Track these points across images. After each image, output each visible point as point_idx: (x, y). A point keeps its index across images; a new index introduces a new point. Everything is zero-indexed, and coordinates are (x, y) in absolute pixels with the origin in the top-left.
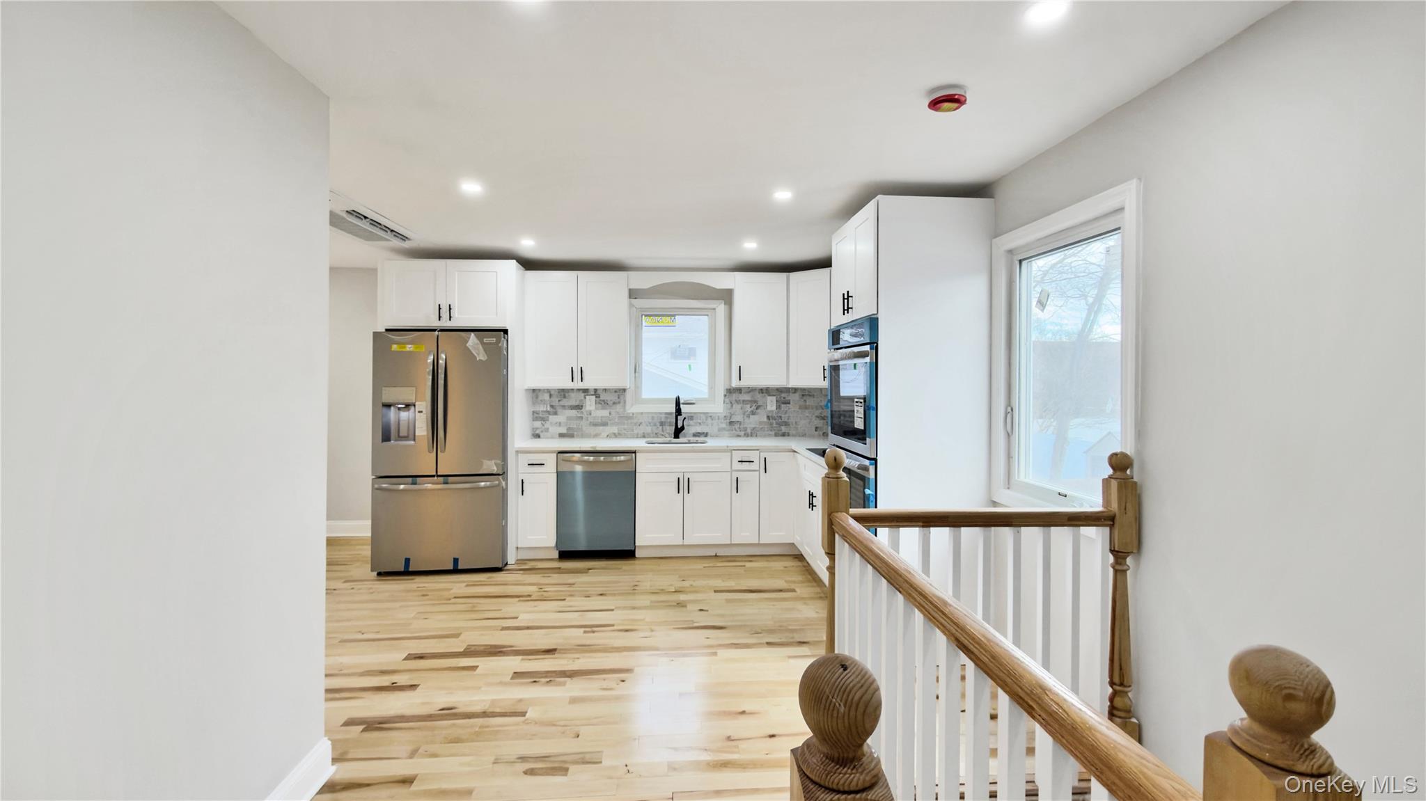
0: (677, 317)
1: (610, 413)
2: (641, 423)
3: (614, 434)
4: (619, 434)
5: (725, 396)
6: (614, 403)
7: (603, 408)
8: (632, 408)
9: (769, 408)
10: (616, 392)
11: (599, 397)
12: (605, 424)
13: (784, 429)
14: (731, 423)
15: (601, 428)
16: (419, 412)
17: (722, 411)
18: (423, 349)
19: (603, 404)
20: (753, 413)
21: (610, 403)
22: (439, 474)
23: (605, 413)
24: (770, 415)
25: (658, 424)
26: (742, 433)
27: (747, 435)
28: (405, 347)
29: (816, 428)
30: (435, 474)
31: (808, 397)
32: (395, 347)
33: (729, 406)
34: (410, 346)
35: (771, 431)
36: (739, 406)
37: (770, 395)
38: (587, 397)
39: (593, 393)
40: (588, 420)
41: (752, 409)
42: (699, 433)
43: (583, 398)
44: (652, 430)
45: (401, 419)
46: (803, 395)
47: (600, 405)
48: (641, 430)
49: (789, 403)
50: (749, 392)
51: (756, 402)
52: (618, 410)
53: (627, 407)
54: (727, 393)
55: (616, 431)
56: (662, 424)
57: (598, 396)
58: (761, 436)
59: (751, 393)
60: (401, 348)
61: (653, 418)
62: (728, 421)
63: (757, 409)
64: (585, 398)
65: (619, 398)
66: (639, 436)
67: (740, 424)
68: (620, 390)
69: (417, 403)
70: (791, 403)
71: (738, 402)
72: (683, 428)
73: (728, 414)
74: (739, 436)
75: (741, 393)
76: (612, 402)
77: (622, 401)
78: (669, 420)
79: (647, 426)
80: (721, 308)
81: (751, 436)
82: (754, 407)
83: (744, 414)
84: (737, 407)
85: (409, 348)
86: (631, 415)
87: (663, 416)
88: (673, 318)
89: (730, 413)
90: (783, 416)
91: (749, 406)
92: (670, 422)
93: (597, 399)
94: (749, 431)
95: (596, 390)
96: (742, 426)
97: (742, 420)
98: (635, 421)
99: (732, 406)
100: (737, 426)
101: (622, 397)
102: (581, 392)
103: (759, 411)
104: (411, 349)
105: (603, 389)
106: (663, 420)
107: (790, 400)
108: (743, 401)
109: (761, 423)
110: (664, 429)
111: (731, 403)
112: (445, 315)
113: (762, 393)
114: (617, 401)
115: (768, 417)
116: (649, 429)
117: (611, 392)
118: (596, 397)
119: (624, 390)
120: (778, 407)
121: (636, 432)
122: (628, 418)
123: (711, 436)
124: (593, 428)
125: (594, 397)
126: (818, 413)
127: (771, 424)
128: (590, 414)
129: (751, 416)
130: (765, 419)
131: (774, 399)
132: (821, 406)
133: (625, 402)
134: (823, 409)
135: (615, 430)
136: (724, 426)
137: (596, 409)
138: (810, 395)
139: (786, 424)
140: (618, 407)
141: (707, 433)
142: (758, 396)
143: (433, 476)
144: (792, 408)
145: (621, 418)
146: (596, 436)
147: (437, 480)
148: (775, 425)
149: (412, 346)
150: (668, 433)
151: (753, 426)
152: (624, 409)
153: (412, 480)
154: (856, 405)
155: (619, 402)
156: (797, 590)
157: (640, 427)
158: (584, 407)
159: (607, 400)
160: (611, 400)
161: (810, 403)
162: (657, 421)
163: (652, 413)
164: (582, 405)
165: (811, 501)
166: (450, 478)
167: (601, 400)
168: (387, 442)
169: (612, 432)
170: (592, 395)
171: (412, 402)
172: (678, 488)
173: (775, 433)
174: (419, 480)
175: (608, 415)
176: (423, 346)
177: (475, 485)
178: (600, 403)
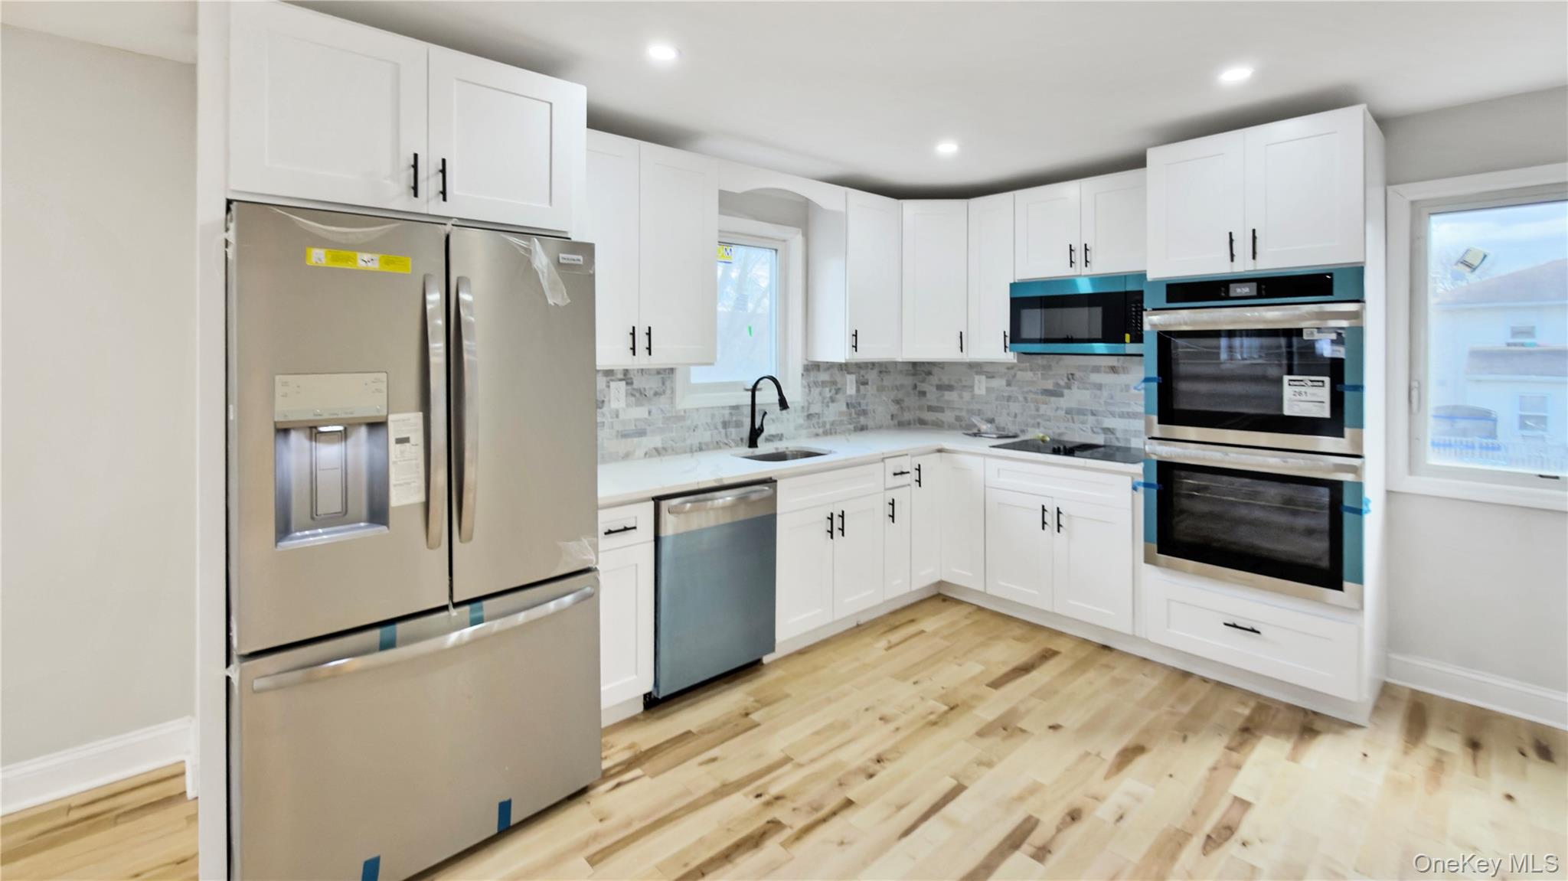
0: (734, 248)
1: (650, 412)
2: (696, 427)
3: (656, 450)
4: (665, 449)
5: (803, 375)
6: (656, 394)
7: (639, 404)
8: (684, 402)
9: (849, 392)
10: (659, 374)
11: (632, 383)
12: (641, 433)
13: (863, 420)
14: (809, 416)
15: (636, 440)
16: (400, 441)
17: (800, 399)
18: (404, 266)
19: (638, 395)
20: (833, 400)
21: (650, 393)
22: (456, 600)
23: (640, 412)
24: (849, 402)
25: (720, 426)
26: (820, 431)
27: (826, 433)
28: (355, 260)
29: (892, 416)
30: (446, 601)
31: (885, 374)
32: (317, 256)
33: (807, 390)
34: (366, 256)
35: (850, 424)
36: (818, 390)
37: (848, 373)
38: (612, 384)
39: (622, 377)
40: (613, 428)
41: (831, 394)
42: (773, 436)
43: (604, 387)
44: (712, 437)
45: (321, 466)
46: (881, 372)
47: (633, 399)
48: (694, 440)
49: (867, 384)
50: (828, 369)
51: (834, 383)
52: (661, 406)
53: (678, 400)
54: (804, 371)
55: (659, 445)
57: (629, 383)
58: (840, 433)
59: (831, 371)
60: (335, 259)
61: (713, 416)
62: (806, 414)
63: (836, 393)
64: (609, 387)
65: (663, 384)
66: (694, 448)
67: (819, 418)
68: (665, 370)
69: (391, 418)
70: (870, 384)
71: (816, 383)
72: (761, 429)
73: (806, 404)
74: (817, 435)
75: (819, 371)
76: (652, 392)
77: (668, 391)
78: (734, 419)
79: (705, 430)
80: (796, 239)
81: (831, 434)
82: (833, 391)
83: (823, 402)
84: (816, 391)
85: (365, 261)
86: (682, 413)
87: (727, 412)
88: (728, 249)
89: (808, 401)
90: (862, 401)
91: (827, 389)
92: (736, 421)
93: (629, 387)
94: (828, 427)
95: (626, 372)
96: (821, 421)
97: (821, 412)
98: (688, 422)
99: (810, 391)
100: (815, 421)
101: (668, 383)
102: (605, 375)
103: (838, 396)
104: (372, 266)
105: (638, 370)
106: (727, 419)
107: (867, 380)
108: (823, 382)
109: (841, 413)
110: (728, 433)
111: (809, 387)
112: (430, 184)
113: (842, 370)
114: (660, 390)
115: (848, 405)
116: (706, 436)
117: (650, 374)
118: (627, 384)
119: (672, 370)
120: (858, 390)
121: (689, 442)
122: (679, 418)
123: (787, 439)
124: (624, 440)
125: (624, 383)
126: (893, 395)
127: (850, 415)
128: (617, 416)
129: (830, 404)
130: (844, 408)
131: (854, 377)
132: (896, 386)
133: (673, 391)
134: (898, 390)
135: (656, 441)
136: (801, 421)
137: (628, 405)
138: (886, 372)
139: (864, 413)
140: (663, 402)
141: (782, 435)
142: (838, 376)
143: (445, 608)
144: (870, 389)
145: (667, 419)
146: (627, 456)
147: (456, 616)
148: (854, 415)
149: (376, 257)
150: (733, 440)
151: (832, 418)
152: (672, 403)
153: (382, 635)
154: (1290, 385)
155: (664, 392)
156: (1055, 648)
157: (695, 433)
158: (606, 403)
159: (645, 389)
160: (651, 388)
161: (888, 381)
162: (718, 421)
163: (712, 408)
164: (603, 401)
165: (1052, 519)
166: (485, 603)
167: (634, 389)
168: (291, 539)
169: (652, 446)
170: (621, 380)
171: (377, 414)
172: (830, 530)
173: (855, 427)
174: (401, 628)
175: (646, 415)
176: (409, 261)
177: (552, 606)
178: (633, 395)
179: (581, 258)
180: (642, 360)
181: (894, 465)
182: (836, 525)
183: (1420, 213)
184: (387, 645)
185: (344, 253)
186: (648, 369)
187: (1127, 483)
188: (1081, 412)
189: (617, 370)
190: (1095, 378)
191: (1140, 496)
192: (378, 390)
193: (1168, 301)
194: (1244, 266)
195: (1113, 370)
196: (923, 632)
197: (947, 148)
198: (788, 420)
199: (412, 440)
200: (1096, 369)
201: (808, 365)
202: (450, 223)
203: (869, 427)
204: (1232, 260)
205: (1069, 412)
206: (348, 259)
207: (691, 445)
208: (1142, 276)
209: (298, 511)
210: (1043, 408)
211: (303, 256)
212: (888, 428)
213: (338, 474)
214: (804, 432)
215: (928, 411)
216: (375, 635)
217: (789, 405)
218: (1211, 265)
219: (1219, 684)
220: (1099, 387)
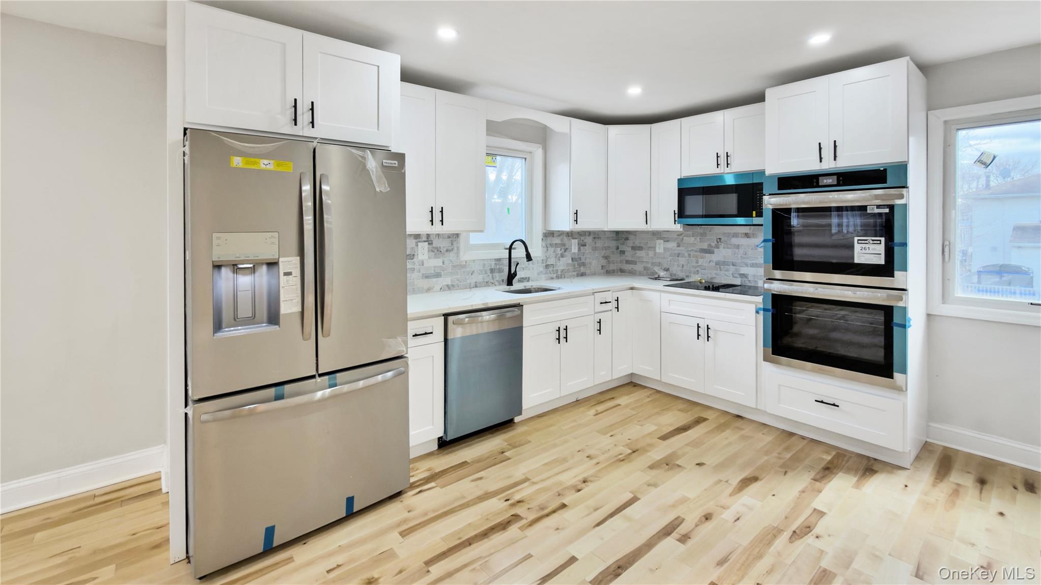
0: (497, 157)
1: (443, 262)
2: (473, 272)
3: (447, 286)
4: (453, 285)
5: (542, 239)
6: (447, 251)
7: (436, 257)
8: (466, 256)
9: (573, 251)
10: (449, 237)
11: (432, 244)
12: (438, 275)
13: (582, 269)
14: (547, 266)
15: (434, 280)
16: (287, 274)
17: (540, 255)
18: (288, 167)
19: (436, 252)
20: (562, 256)
21: (443, 250)
22: (320, 372)
23: (437, 262)
24: (573, 257)
25: (489, 272)
27: (558, 277)
28: (259, 163)
29: (602, 266)
30: (314, 373)
32: (237, 161)
33: (545, 249)
34: (266, 162)
35: (574, 272)
36: (553, 249)
37: (573, 239)
38: (419, 243)
39: (425, 239)
40: (418, 272)
41: (561, 252)
42: (523, 278)
43: (414, 245)
44: (484, 279)
45: (240, 288)
46: (594, 238)
47: (433, 253)
48: (472, 280)
49: (586, 245)
50: (559, 236)
51: (563, 245)
52: (451, 258)
53: (461, 253)
54: (544, 237)
55: (450, 283)
56: (492, 271)
58: (568, 278)
59: (561, 237)
60: (247, 163)
61: (484, 265)
62: (545, 264)
64: (418, 246)
65: (452, 244)
66: (472, 285)
67: (553, 268)
68: (453, 235)
69: (281, 260)
70: (587, 245)
71: (551, 245)
72: (515, 274)
73: (545, 258)
74: (552, 278)
75: (553, 237)
76: (445, 249)
77: (455, 249)
78: (498, 267)
79: (479, 274)
80: (538, 152)
81: (561, 278)
82: (563, 250)
83: (556, 257)
84: (551, 250)
85: (264, 164)
86: (464, 263)
88: (494, 158)
89: (546, 256)
90: (582, 257)
91: (559, 249)
92: (499, 268)
93: (430, 246)
94: (559, 273)
95: (428, 236)
96: (554, 269)
97: (555, 264)
98: (468, 269)
99: (547, 250)
100: (551, 269)
101: (455, 243)
102: (412, 238)
103: (566, 253)
104: (269, 167)
105: (435, 235)
106: (493, 267)
107: (586, 242)
108: (556, 244)
109: (568, 265)
110: (494, 276)
111: (547, 247)
112: (304, 118)
113: (568, 236)
114: (450, 248)
115: (572, 259)
116: (479, 278)
117: (443, 238)
118: (429, 244)
119: (457, 235)
120: (579, 250)
121: (468, 281)
122: (462, 266)
123: (532, 281)
124: (427, 280)
125: (427, 243)
126: (603, 253)
127: (574, 265)
128: (423, 265)
129: (561, 259)
130: (570, 261)
131: (576, 241)
132: (605, 247)
133: (458, 248)
134: (606, 250)
135: (447, 281)
136: (542, 269)
137: (429, 258)
138: (598, 238)
139: (584, 264)
140: (452, 255)
141: (529, 278)
142: (566, 239)
143: (313, 377)
144: (588, 249)
145: (454, 267)
146: (428, 290)
147: (319, 382)
148: (576, 266)
149: (271, 162)
150: (497, 281)
151: (562, 268)
152: (458, 256)
153: (276, 391)
154: (858, 243)
155: (453, 249)
156: (705, 417)
157: (473, 276)
158: (416, 256)
159: (440, 247)
160: (444, 247)
161: (599, 244)
162: (488, 268)
163: (483, 260)
164: (414, 255)
165: (704, 333)
166: (338, 375)
167: (433, 247)
168: (222, 332)
169: (445, 283)
170: (425, 242)
171: (272, 257)
172: (558, 338)
173: (577, 274)
174: (287, 388)
175: (441, 264)
176: (291, 164)
177: (380, 378)
178: (432, 251)
179: (396, 162)
180: (437, 228)
181: (600, 297)
182: (562, 335)
183: (951, 128)
184: (279, 397)
185: (252, 160)
186: (443, 234)
187: (753, 308)
188: (725, 263)
189: (423, 234)
190: (735, 241)
191: (761, 317)
192: (273, 243)
193: (779, 189)
194: (828, 165)
195: (747, 235)
196: (620, 405)
197: (635, 91)
198: (533, 268)
199: (294, 274)
200: (736, 235)
201: (546, 233)
202: (316, 141)
203: (587, 274)
204: (821, 161)
205: (717, 263)
206: (255, 163)
207: (470, 284)
208: (762, 172)
209: (227, 315)
210: (701, 261)
211: (229, 161)
212: (600, 274)
213: (250, 294)
214: (543, 276)
215: (626, 263)
216: (272, 392)
217: (532, 258)
218: (807, 164)
219: (812, 440)
220: (738, 247)
